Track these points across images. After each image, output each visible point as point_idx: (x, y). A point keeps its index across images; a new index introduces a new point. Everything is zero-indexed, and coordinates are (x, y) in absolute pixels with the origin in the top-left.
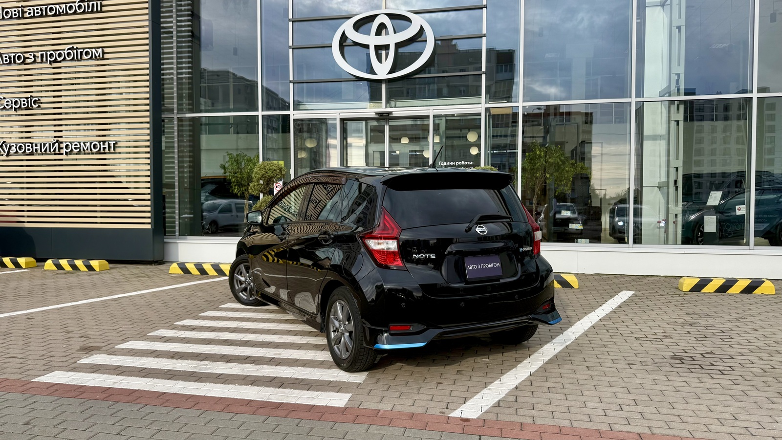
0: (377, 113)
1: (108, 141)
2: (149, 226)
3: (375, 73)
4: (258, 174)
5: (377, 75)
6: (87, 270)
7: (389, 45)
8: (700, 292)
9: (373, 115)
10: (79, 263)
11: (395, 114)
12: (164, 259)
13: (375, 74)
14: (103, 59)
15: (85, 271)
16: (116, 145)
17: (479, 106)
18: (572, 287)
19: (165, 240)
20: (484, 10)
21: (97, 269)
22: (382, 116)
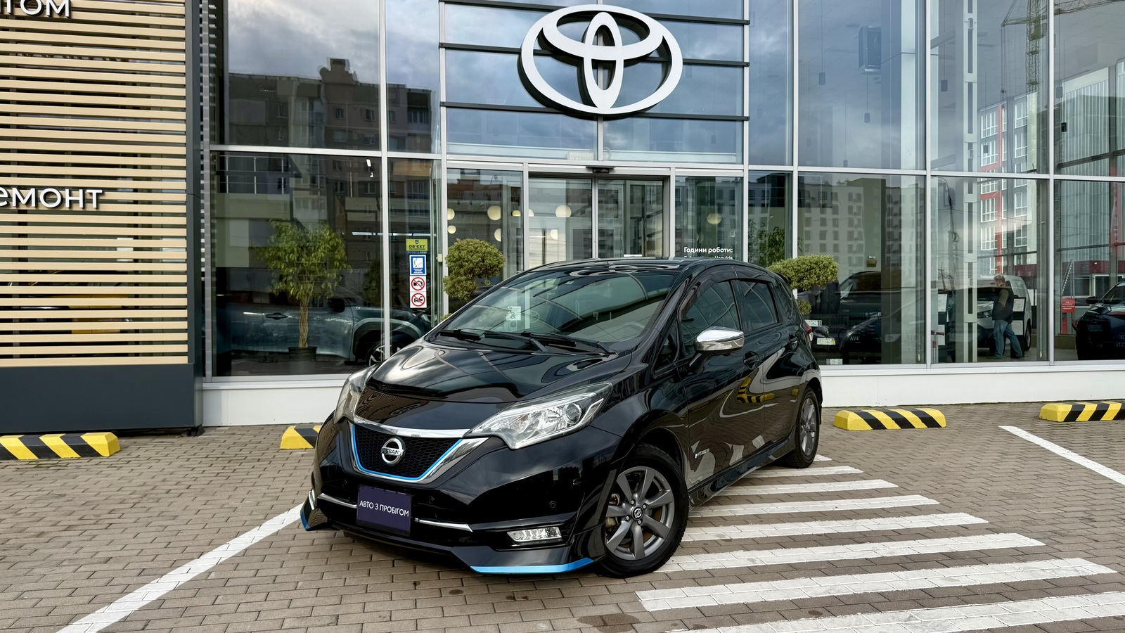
0: (589, 167)
1: (84, 189)
2: (183, 360)
3: (591, 104)
4: (467, 261)
5: (595, 106)
6: (77, 455)
7: (614, 62)
8: (1074, 421)
9: (583, 170)
10: (53, 441)
11: (618, 171)
12: (203, 422)
13: (593, 105)
14: (70, 20)
15: (72, 459)
16: (101, 198)
17: (741, 167)
18: (938, 426)
19: (206, 386)
20: (746, 27)
21: (104, 452)
22: (600, 172)
